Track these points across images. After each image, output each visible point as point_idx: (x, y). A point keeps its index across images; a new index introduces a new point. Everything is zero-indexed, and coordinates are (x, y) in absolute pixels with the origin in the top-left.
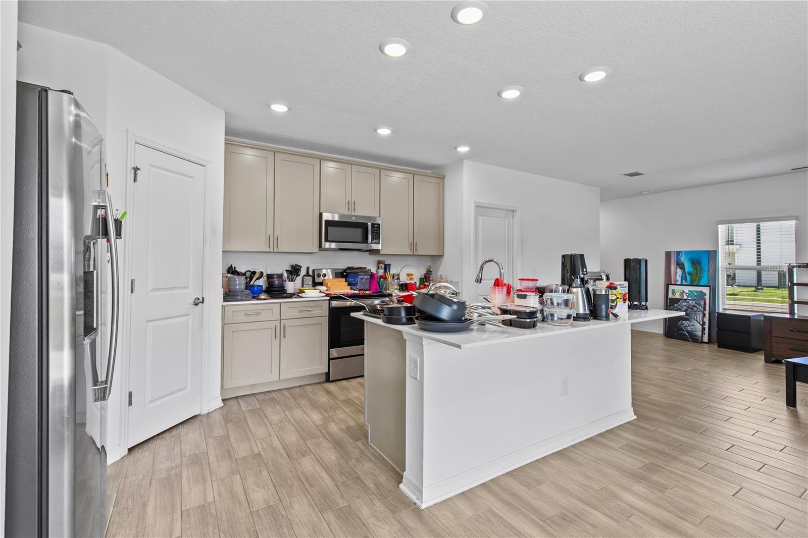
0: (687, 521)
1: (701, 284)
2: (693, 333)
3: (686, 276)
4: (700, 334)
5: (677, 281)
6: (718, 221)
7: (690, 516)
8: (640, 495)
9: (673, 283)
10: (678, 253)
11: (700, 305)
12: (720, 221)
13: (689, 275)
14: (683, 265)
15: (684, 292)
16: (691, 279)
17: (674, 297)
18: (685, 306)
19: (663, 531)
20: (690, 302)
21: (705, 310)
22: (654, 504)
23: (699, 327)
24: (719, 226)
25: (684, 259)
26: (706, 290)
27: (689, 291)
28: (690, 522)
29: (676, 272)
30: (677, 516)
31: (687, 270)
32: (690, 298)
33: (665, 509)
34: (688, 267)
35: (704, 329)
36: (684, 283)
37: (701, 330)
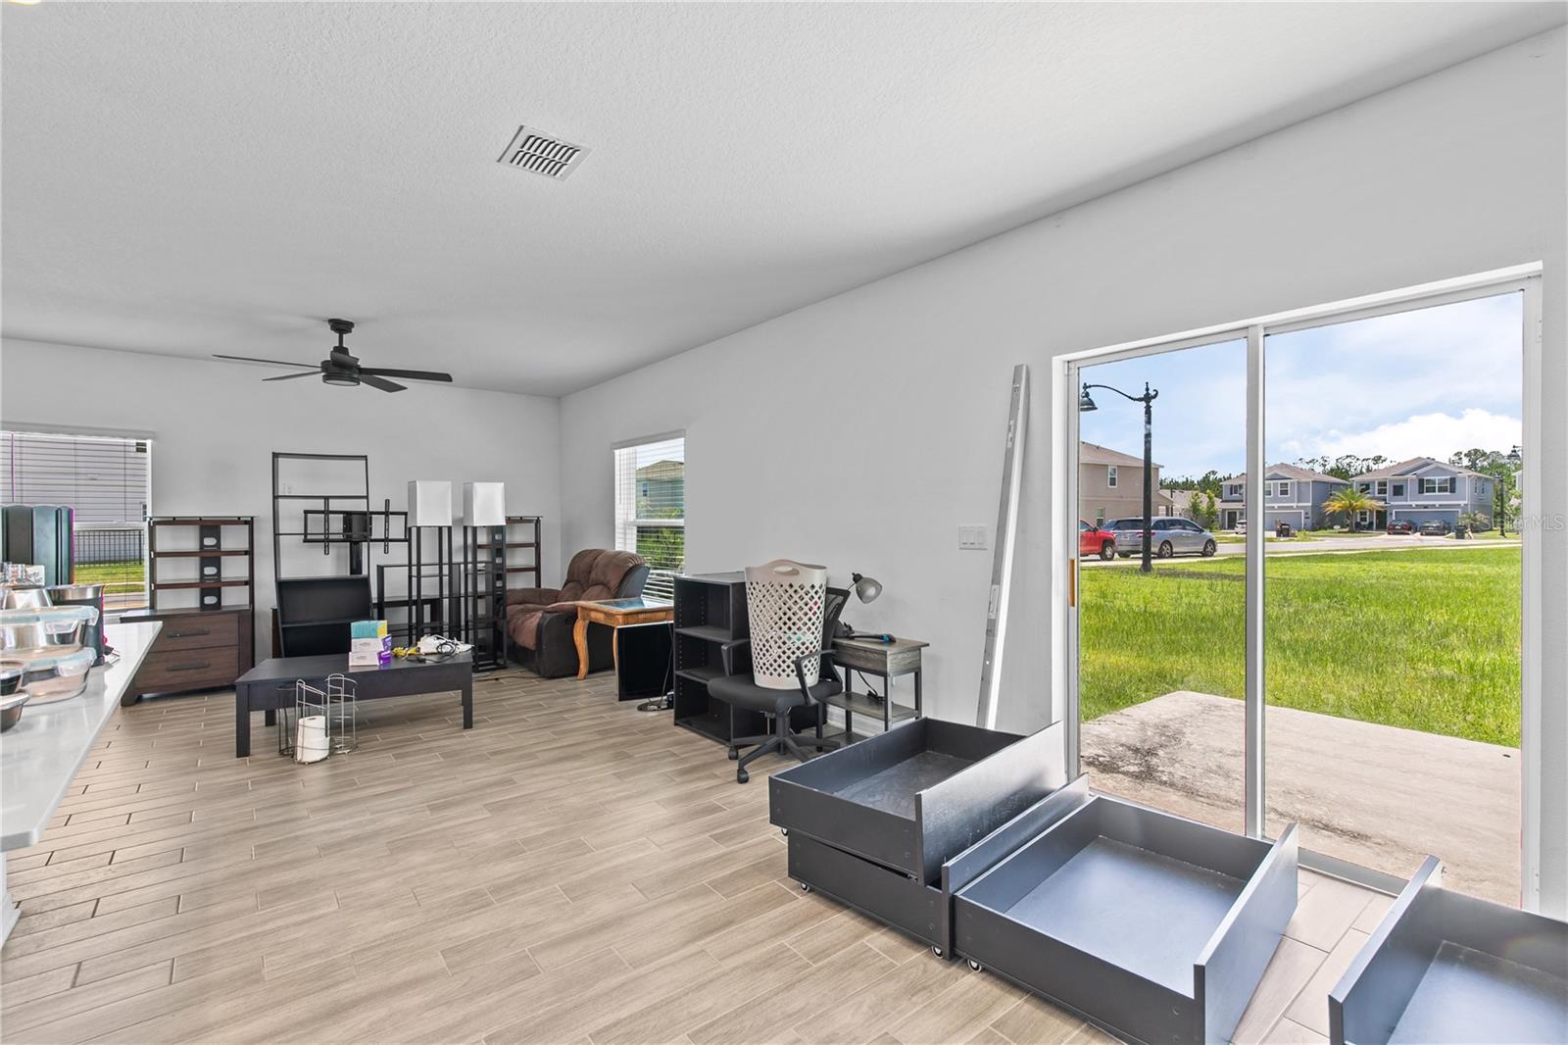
0: (341, 982)
7: (333, 974)
8: (236, 1016)
19: (334, 1024)
22: (273, 1008)
28: (347, 981)
30: (322, 989)
33: (295, 998)
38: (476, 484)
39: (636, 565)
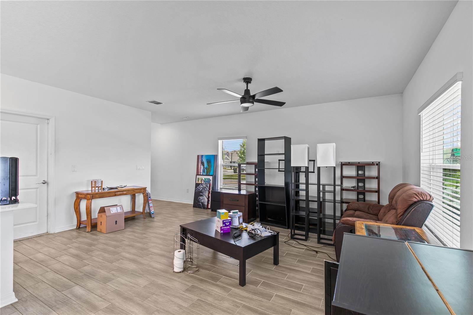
1: (210, 175)
2: (204, 204)
3: (205, 170)
4: (206, 204)
5: (201, 173)
6: (218, 138)
9: (199, 174)
10: (202, 156)
11: (207, 187)
12: (220, 138)
13: (206, 169)
14: (204, 163)
15: (202, 179)
16: (206, 171)
17: (198, 183)
18: (202, 188)
20: (204, 185)
21: (210, 189)
23: (206, 200)
24: (219, 141)
25: (204, 160)
26: (211, 178)
27: (205, 179)
29: (201, 168)
31: (205, 167)
32: (204, 183)
34: (206, 165)
35: (208, 201)
36: (204, 174)
37: (207, 202)
38: (318, 145)
39: (421, 200)
